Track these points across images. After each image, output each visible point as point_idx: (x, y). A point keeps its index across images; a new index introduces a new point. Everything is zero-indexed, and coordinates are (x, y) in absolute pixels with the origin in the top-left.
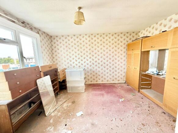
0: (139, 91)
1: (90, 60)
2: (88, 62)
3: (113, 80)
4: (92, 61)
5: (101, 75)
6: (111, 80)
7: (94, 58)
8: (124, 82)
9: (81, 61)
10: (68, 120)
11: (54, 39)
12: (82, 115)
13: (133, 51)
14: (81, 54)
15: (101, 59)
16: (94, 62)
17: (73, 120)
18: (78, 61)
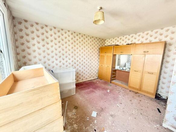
0: (111, 82)
1: (72, 59)
2: (70, 61)
3: (90, 78)
4: (74, 60)
5: (82, 74)
6: (89, 77)
7: (75, 57)
8: (97, 78)
9: (62, 60)
10: (91, 125)
11: (20, 23)
12: (97, 114)
13: (106, 53)
14: (62, 52)
15: (82, 59)
16: (75, 61)
17: (96, 122)
18: (59, 59)
